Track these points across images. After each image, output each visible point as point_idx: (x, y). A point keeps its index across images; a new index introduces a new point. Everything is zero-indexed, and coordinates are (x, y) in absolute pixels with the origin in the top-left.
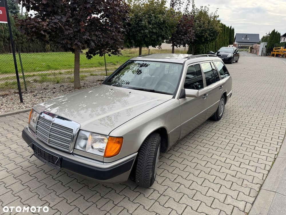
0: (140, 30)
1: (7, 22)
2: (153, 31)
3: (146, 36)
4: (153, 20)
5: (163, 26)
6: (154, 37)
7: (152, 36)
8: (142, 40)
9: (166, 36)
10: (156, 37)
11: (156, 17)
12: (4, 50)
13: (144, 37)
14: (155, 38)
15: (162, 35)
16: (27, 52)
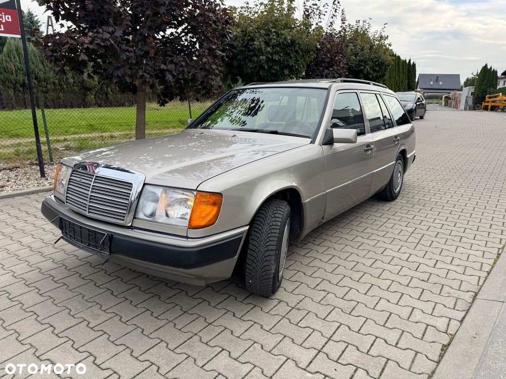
0: (252, 56)
1: (19, 36)
2: (274, 58)
3: (262, 67)
4: (274, 39)
5: (291, 50)
6: (276, 68)
7: (272, 66)
8: (255, 74)
9: (297, 67)
10: (278, 70)
11: (278, 35)
13: (257, 68)
14: (277, 70)
15: (289, 65)
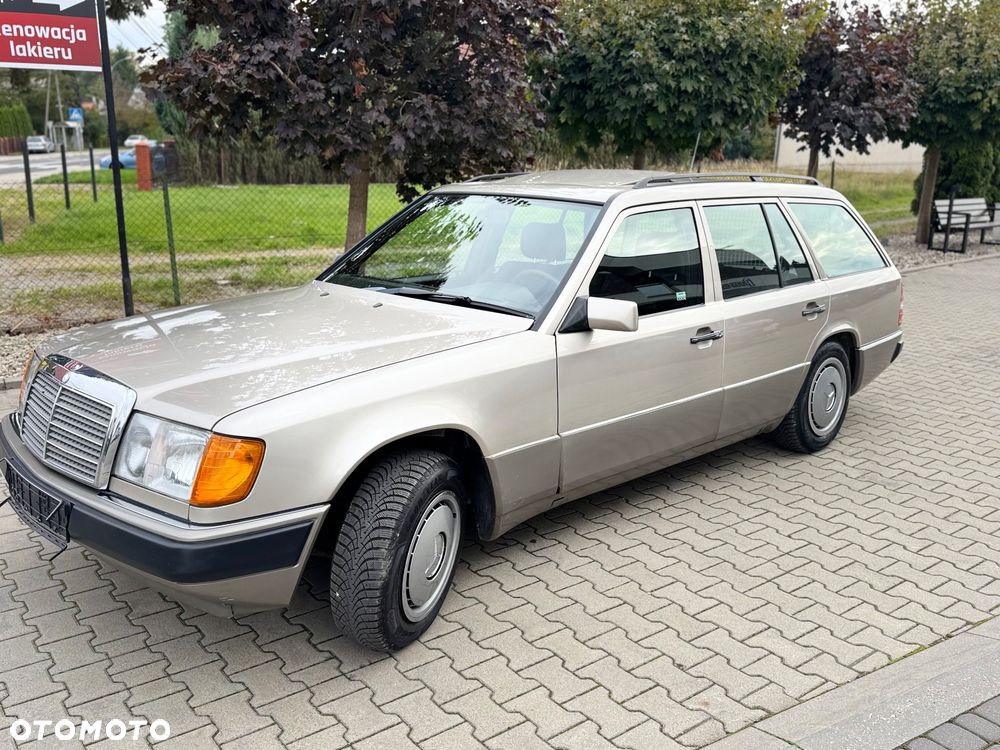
0: (625, 84)
1: (99, 69)
2: (683, 88)
3: (651, 108)
4: (685, 41)
5: (731, 65)
6: (686, 110)
7: (676, 107)
8: (634, 125)
9: (745, 107)
10: (694, 114)
11: (693, 28)
12: (199, 174)
13: (639, 112)
14: (690, 113)
15: (723, 102)
16: (278, 182)
